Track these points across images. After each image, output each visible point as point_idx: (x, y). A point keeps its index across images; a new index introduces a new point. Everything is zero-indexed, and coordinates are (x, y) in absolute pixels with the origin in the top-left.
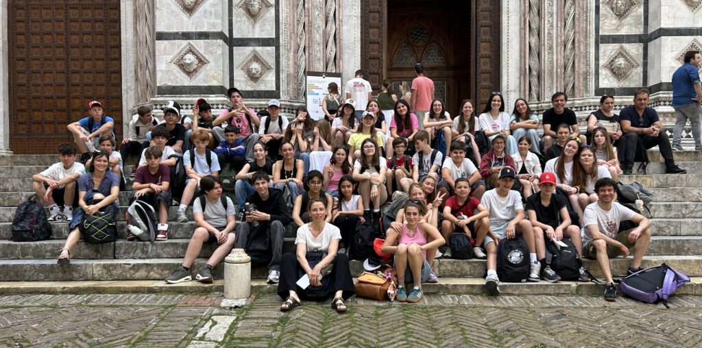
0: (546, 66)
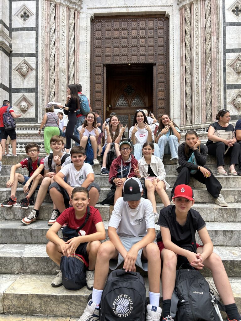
0: (195, 104)
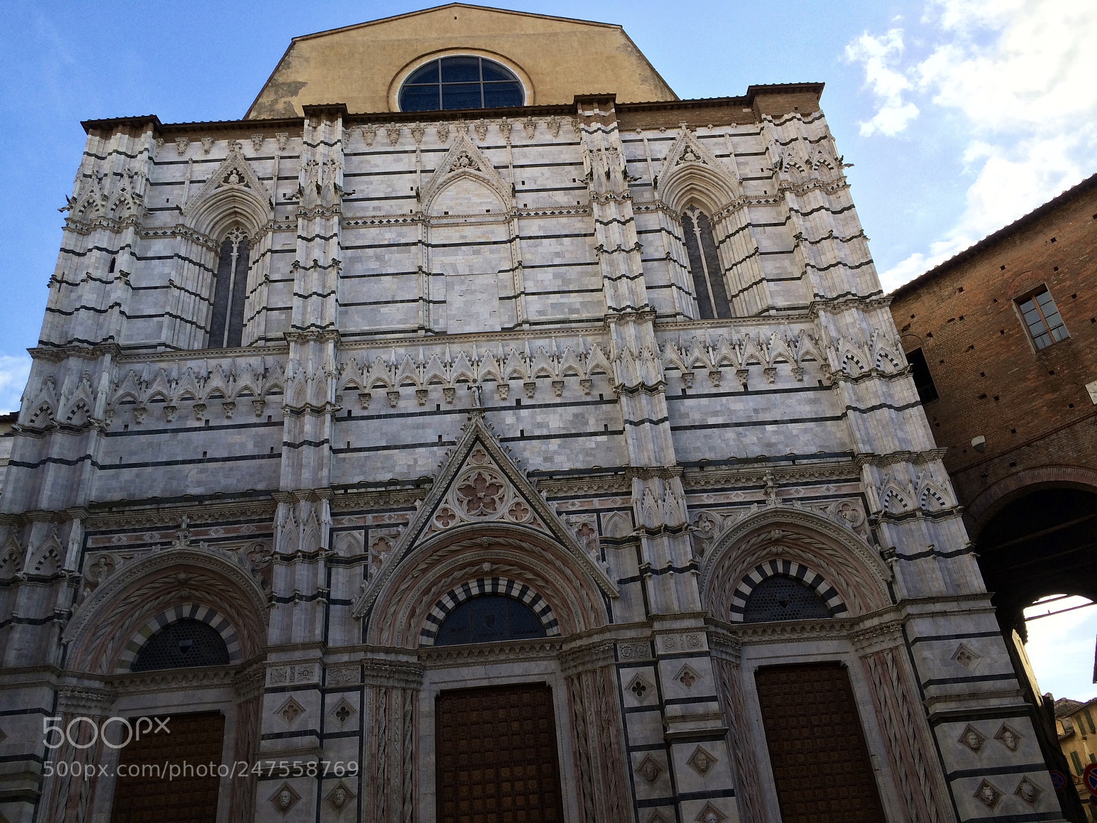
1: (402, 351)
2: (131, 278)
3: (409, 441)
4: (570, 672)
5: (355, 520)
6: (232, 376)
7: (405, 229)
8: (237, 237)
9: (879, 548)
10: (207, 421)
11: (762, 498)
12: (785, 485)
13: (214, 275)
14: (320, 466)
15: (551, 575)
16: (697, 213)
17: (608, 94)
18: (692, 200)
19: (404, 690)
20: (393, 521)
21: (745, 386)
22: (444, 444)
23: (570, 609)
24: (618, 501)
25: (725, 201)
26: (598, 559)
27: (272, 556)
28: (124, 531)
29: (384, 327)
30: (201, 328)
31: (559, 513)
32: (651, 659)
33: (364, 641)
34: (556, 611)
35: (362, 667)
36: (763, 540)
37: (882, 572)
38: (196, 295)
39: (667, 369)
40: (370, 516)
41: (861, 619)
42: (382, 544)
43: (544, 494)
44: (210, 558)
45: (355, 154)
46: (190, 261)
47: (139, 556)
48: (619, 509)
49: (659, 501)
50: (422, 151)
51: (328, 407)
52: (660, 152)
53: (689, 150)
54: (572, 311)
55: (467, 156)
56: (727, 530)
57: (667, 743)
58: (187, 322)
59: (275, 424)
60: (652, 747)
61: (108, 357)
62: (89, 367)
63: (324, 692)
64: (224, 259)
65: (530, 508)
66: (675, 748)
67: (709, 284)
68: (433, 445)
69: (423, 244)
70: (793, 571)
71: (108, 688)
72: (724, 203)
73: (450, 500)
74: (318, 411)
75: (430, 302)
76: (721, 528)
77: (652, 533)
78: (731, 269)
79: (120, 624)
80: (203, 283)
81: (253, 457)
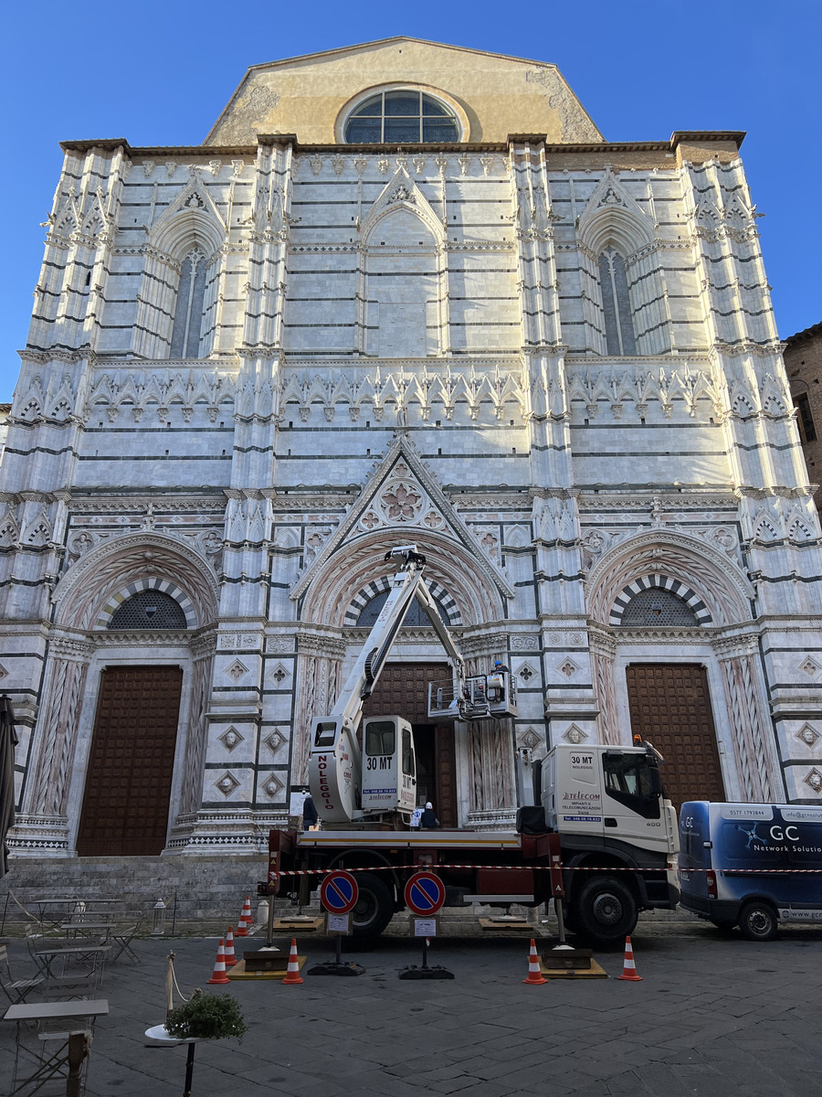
1: (338, 371)
2: (104, 292)
3: (341, 453)
4: (468, 656)
5: (293, 518)
6: (190, 385)
7: (345, 257)
8: (195, 257)
9: (747, 570)
10: (169, 423)
11: (649, 520)
12: (669, 511)
13: (176, 292)
14: (265, 469)
15: (458, 574)
16: (613, 254)
17: (540, 134)
18: (610, 242)
19: (330, 660)
20: (325, 521)
21: (643, 420)
22: (371, 458)
23: (471, 603)
24: (520, 516)
25: (641, 244)
26: (498, 565)
27: (224, 543)
28: (101, 514)
29: (323, 348)
30: (164, 340)
31: (468, 523)
32: (538, 650)
33: (299, 618)
34: (460, 605)
35: (297, 639)
36: (645, 557)
37: (747, 591)
38: (160, 310)
39: (573, 400)
40: (306, 515)
41: (724, 629)
42: (316, 538)
43: (456, 506)
44: (172, 541)
45: (303, 183)
46: (155, 278)
47: (114, 535)
48: (520, 523)
49: (557, 519)
50: (364, 183)
51: (273, 418)
52: (584, 193)
53: (611, 192)
54: (492, 342)
55: (404, 190)
56: (613, 548)
57: (546, 720)
58: (152, 333)
59: (226, 430)
60: (534, 722)
61: (86, 362)
62: (70, 369)
63: (264, 657)
64: (184, 276)
65: (443, 517)
66: (553, 723)
67: (618, 322)
68: (363, 457)
69: (361, 272)
70: (669, 585)
71: (89, 641)
72: (640, 246)
73: (375, 506)
74: (265, 421)
75: (364, 327)
76: (609, 544)
77: (548, 545)
78: (640, 309)
79: (98, 590)
80: (166, 299)
81: (208, 458)
